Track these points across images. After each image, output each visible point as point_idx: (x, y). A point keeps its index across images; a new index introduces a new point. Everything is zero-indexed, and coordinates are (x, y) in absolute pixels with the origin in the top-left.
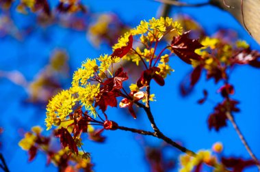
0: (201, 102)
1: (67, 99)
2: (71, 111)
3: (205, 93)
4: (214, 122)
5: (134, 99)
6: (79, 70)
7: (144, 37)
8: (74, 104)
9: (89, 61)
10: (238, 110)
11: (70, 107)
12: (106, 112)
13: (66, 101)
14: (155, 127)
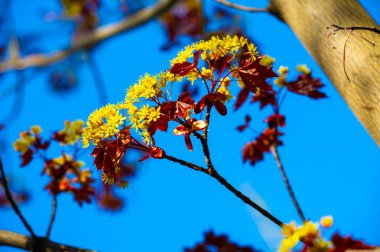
0: (241, 129)
1: (114, 115)
2: (117, 131)
3: (248, 119)
4: (251, 153)
5: (193, 128)
6: (135, 85)
7: (207, 54)
8: (121, 123)
9: (147, 76)
10: (280, 143)
11: (117, 126)
12: (154, 136)
13: (112, 117)
14: (209, 162)
